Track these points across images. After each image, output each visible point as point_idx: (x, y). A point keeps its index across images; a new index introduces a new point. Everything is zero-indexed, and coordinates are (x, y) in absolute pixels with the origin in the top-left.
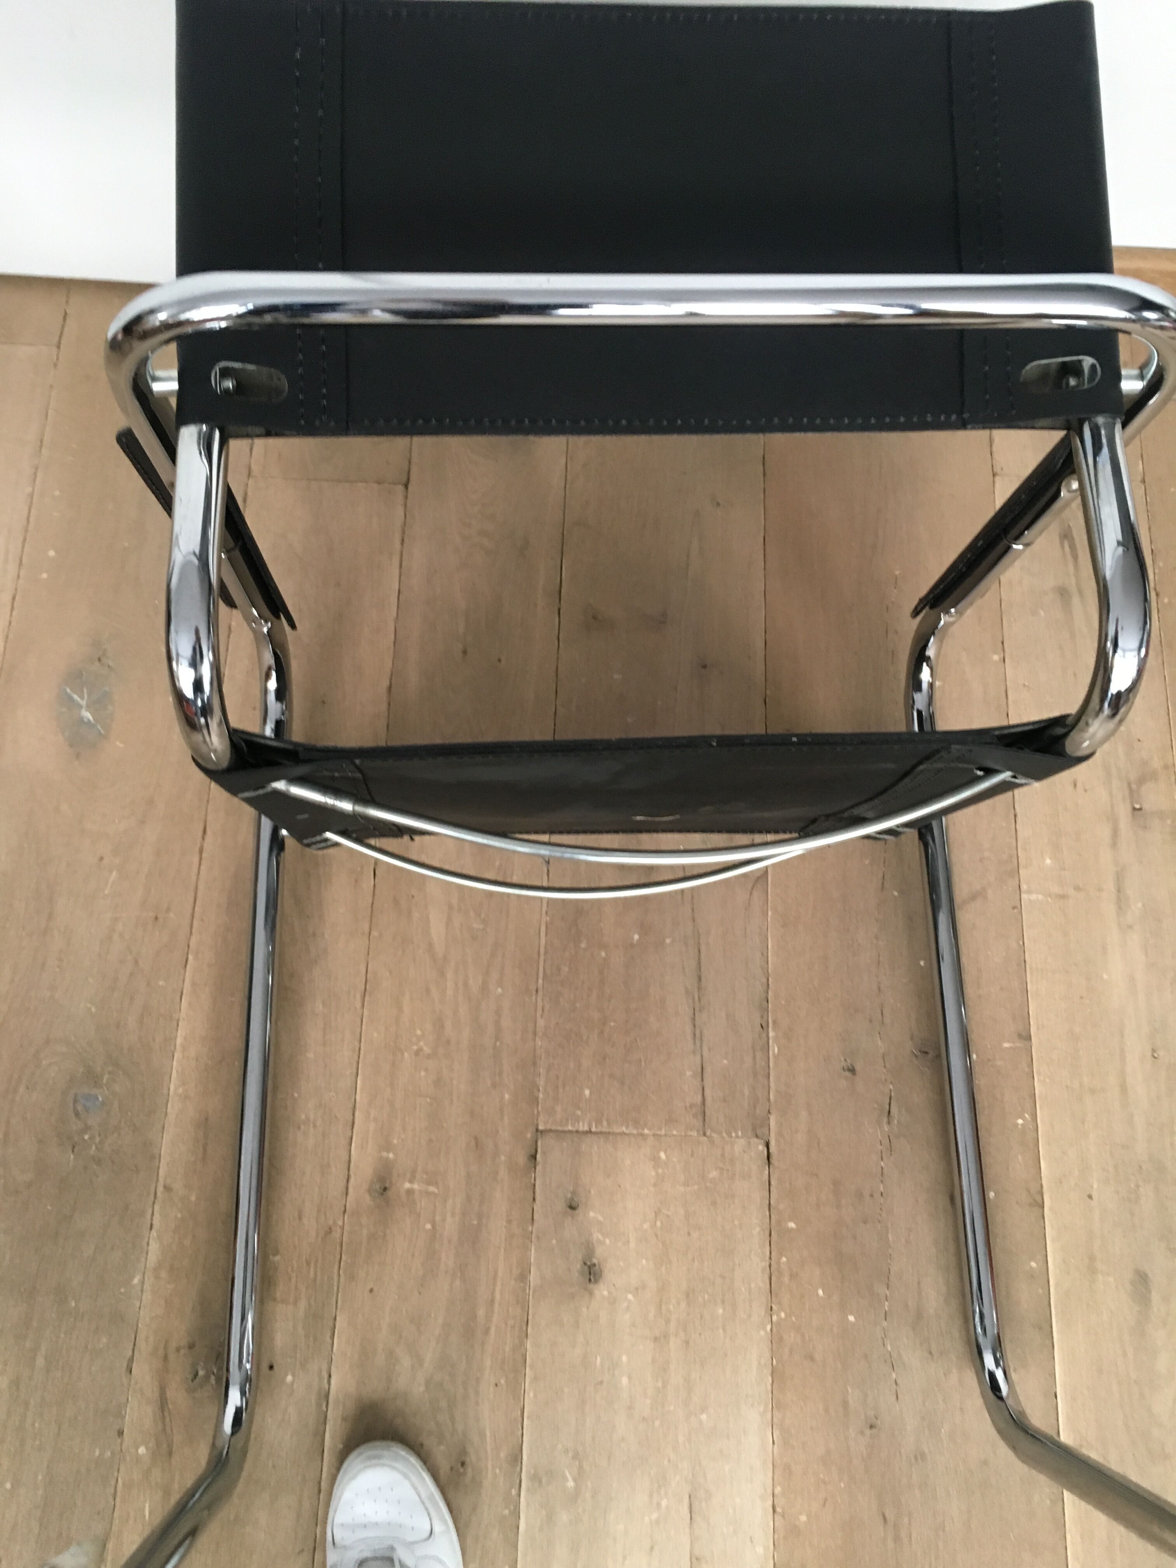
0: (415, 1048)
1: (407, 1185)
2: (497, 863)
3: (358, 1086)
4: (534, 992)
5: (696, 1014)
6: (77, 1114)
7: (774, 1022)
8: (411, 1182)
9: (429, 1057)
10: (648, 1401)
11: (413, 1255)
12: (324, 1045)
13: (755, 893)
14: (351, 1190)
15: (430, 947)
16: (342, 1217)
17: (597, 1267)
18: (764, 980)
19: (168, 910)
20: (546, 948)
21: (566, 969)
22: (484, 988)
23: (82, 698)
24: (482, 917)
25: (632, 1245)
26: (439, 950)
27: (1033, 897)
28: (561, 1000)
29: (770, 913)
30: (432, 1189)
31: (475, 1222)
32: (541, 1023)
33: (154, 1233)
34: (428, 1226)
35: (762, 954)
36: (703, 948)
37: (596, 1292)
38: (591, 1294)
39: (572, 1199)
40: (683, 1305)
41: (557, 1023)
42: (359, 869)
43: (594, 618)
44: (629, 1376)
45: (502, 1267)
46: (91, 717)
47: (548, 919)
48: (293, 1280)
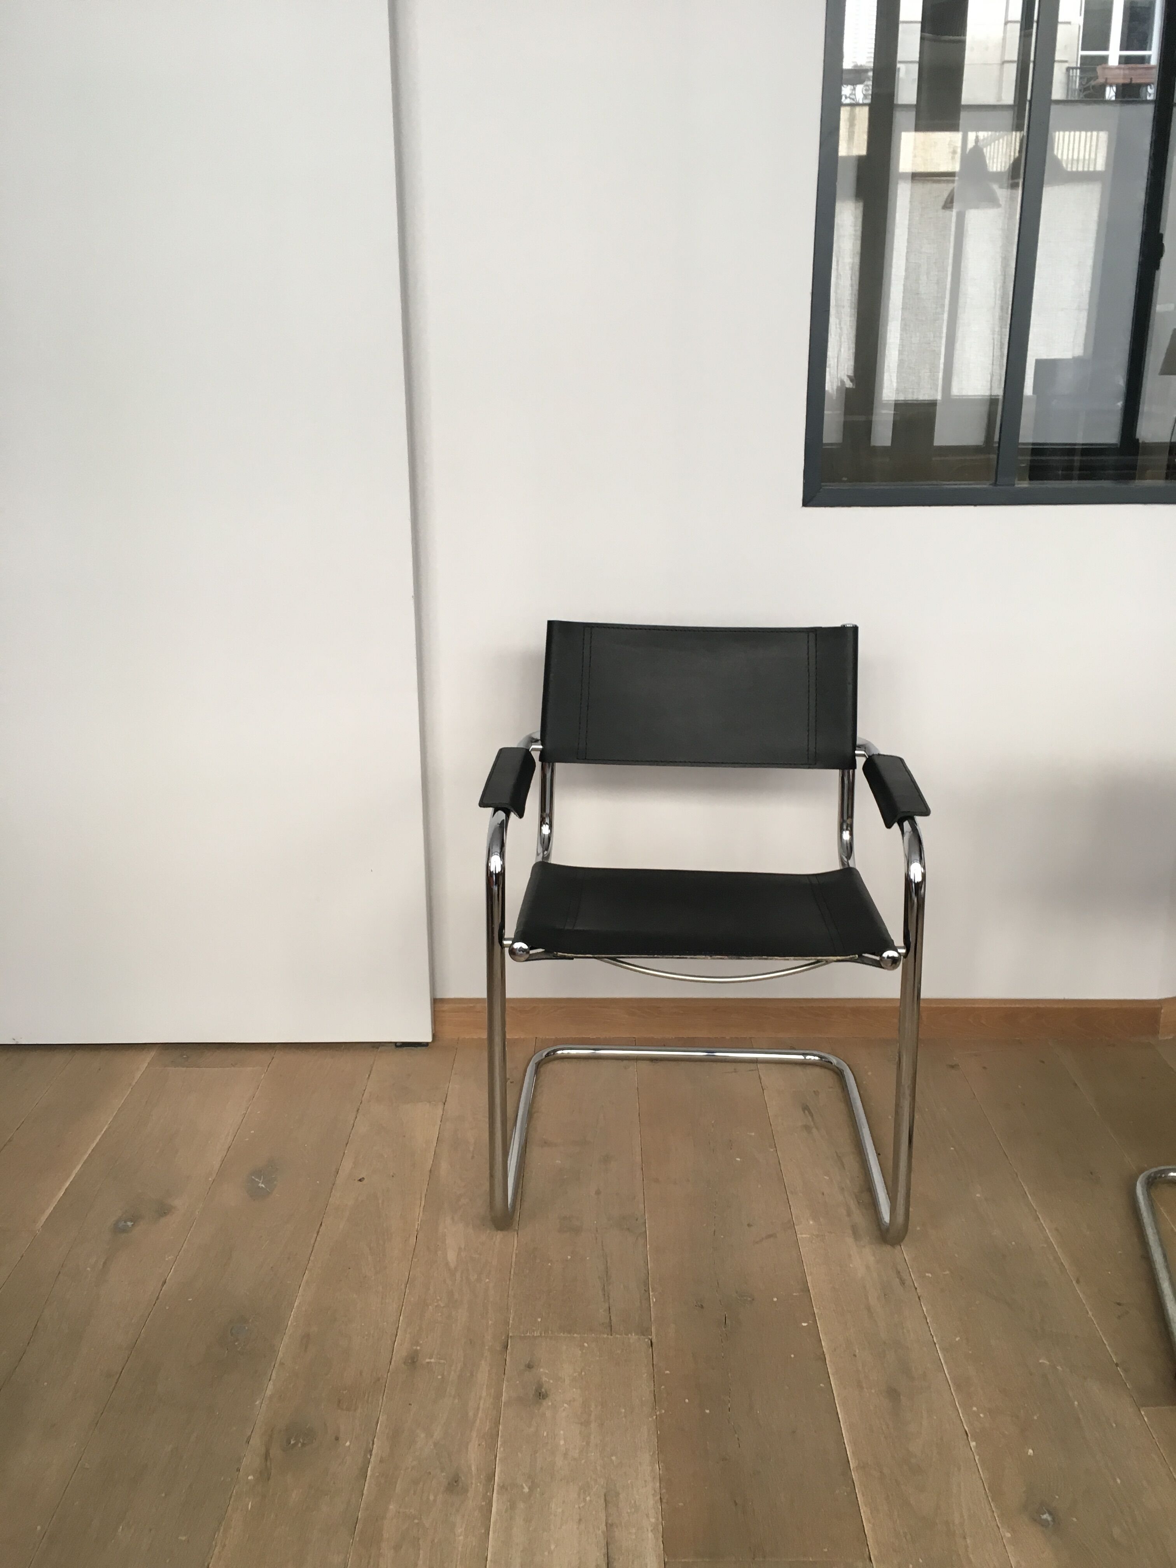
0: (436, 1304)
1: (428, 1360)
4: (508, 1280)
5: (605, 1287)
6: (232, 1334)
7: (652, 1289)
8: (430, 1358)
9: (444, 1307)
10: (577, 1451)
11: (429, 1389)
13: (639, 1239)
14: (392, 1363)
15: (447, 1264)
16: (386, 1374)
17: (544, 1393)
18: (646, 1272)
19: (296, 1254)
20: (515, 1263)
21: (527, 1271)
22: (478, 1280)
23: (260, 1180)
25: (567, 1383)
26: (453, 1266)
27: (804, 1236)
28: (524, 1283)
29: (648, 1246)
31: (469, 1374)
32: (511, 1293)
33: (271, 1382)
34: (440, 1377)
35: (644, 1262)
36: (609, 1261)
37: (544, 1404)
38: (541, 1404)
39: (530, 1364)
40: (600, 1408)
41: (522, 1293)
42: (408, 1236)
43: (545, 1143)
44: (565, 1440)
45: (484, 1394)
46: (264, 1186)
47: (517, 1252)
48: (355, 1401)
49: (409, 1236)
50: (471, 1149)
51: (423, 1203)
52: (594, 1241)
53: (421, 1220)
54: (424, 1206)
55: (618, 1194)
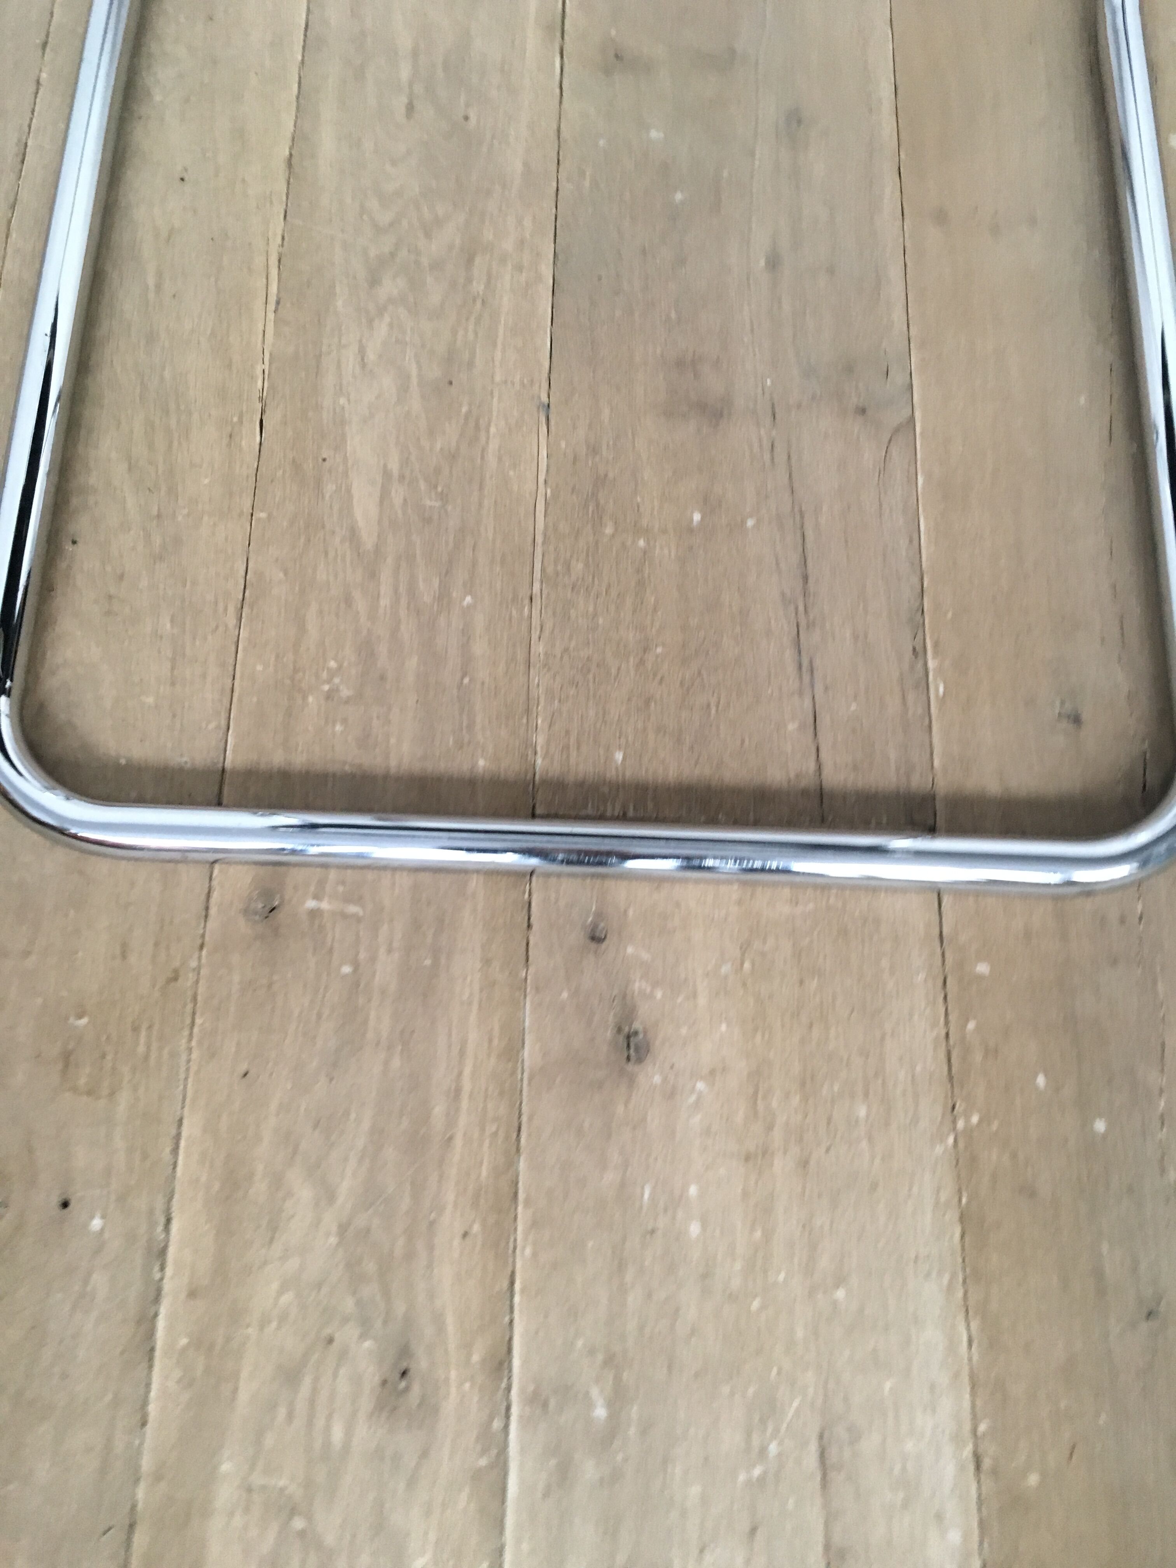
0: (326, 687)
1: (311, 904)
2: (464, 409)
3: (228, 747)
4: (527, 601)
5: (801, 634)
7: (936, 646)
8: (316, 897)
9: (347, 701)
10: (738, 1266)
11: (319, 1016)
12: (173, 684)
13: (893, 449)
14: (213, 911)
15: (353, 535)
16: (196, 955)
17: (641, 1036)
18: (915, 580)
20: (545, 535)
21: (578, 567)
22: (443, 597)
24: (440, 489)
25: (702, 1000)
26: (369, 541)
28: (573, 613)
29: (920, 479)
30: (353, 909)
31: (428, 962)
32: (539, 649)
34: (347, 969)
35: (911, 539)
36: (810, 533)
37: (641, 1079)
38: (632, 1081)
39: (595, 926)
40: (796, 1100)
41: (566, 650)
42: (235, 419)
43: (617, 56)
44: (704, 1227)
45: (473, 1036)
47: (549, 491)
48: (109, 1057)
49: (241, 421)
50: (405, 73)
51: (274, 288)
52: (767, 456)
53: (271, 354)
54: (278, 303)
55: (831, 271)
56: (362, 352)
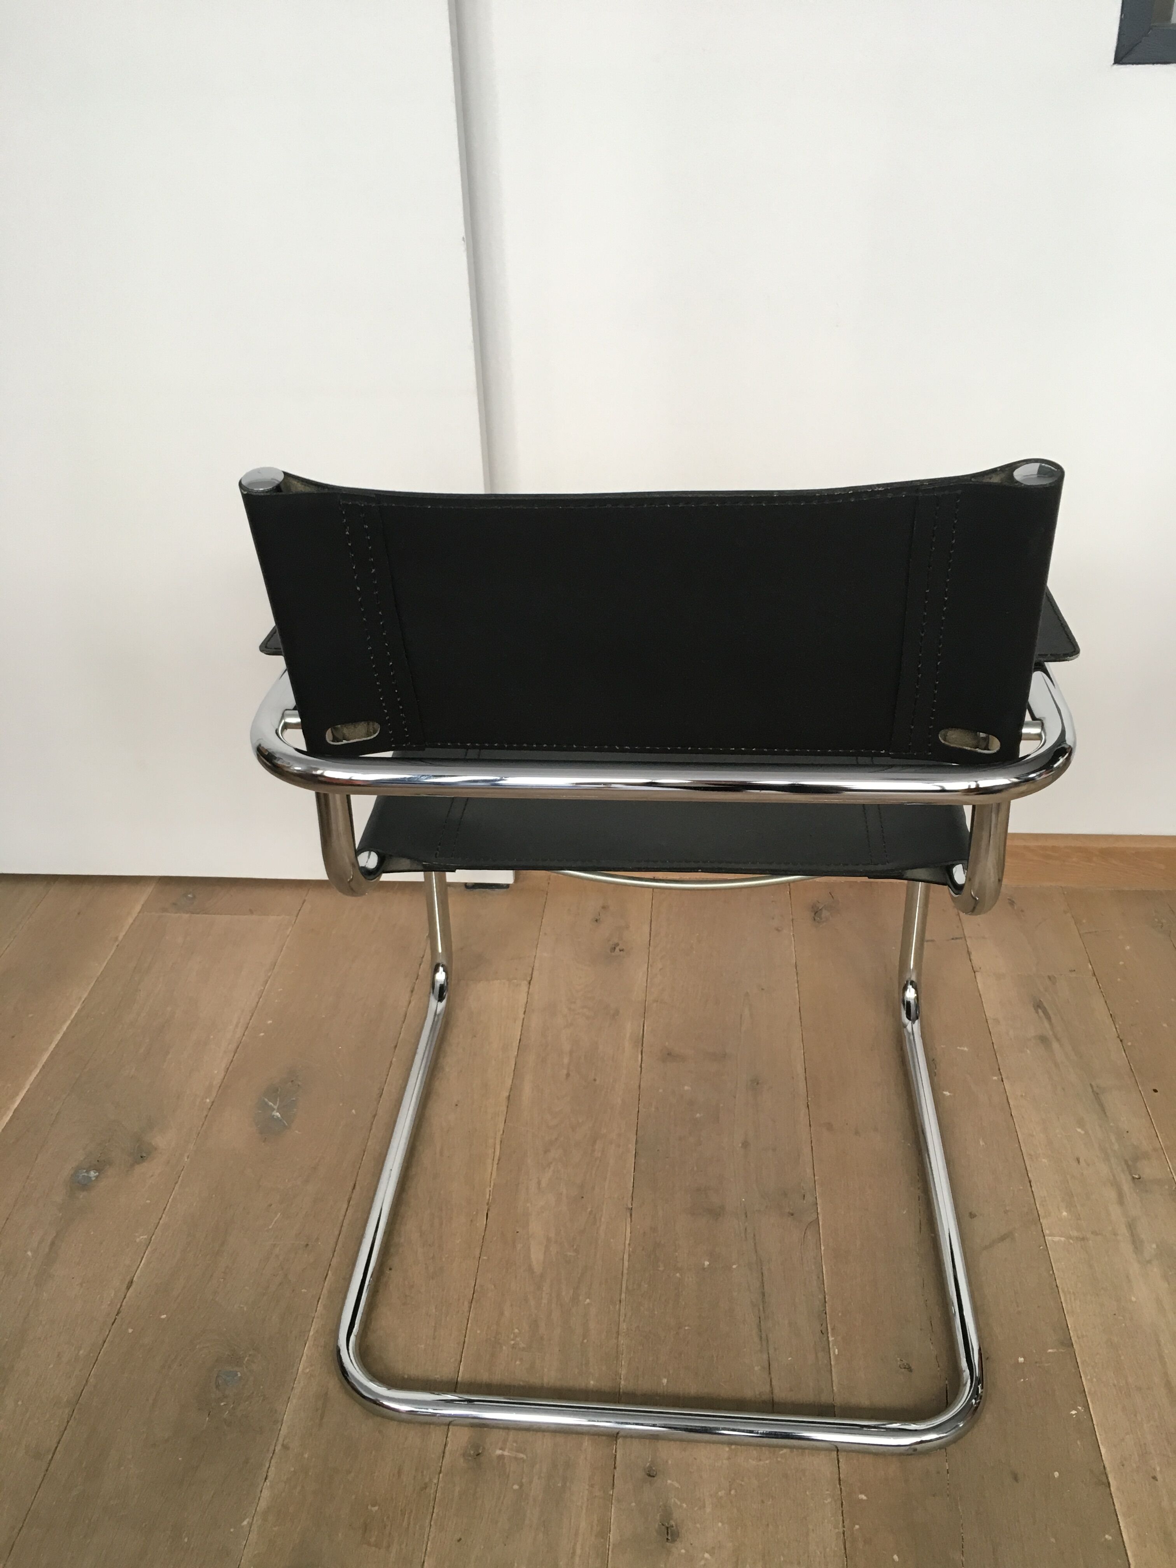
0: (512, 1342)
1: (499, 1452)
2: (589, 1210)
3: (460, 1371)
4: (618, 1302)
5: (761, 1322)
6: (217, 1387)
7: (833, 1329)
8: (501, 1449)
9: (523, 1349)
11: (500, 1511)
12: (434, 1339)
13: (808, 1233)
14: (447, 1454)
15: (530, 1269)
16: (437, 1476)
17: (674, 1528)
18: (821, 1297)
19: (318, 1239)
20: (628, 1270)
21: (645, 1286)
22: (575, 1299)
23: (275, 1104)
24: (575, 1247)
25: (708, 1510)
26: (538, 1271)
27: (1056, 1239)
28: (642, 1308)
29: (823, 1248)
30: (521, 1455)
31: (560, 1485)
32: (624, 1326)
33: (268, 1483)
34: (516, 1487)
35: (818, 1277)
36: (766, 1273)
37: (674, 1550)
38: (669, 1552)
39: (650, 1467)
41: (638, 1327)
42: (474, 1213)
43: (669, 1054)
45: (583, 1524)
46: (279, 1116)
47: (631, 1249)
48: (388, 1528)
49: (477, 1214)
50: (566, 1060)
51: (497, 1153)
52: (743, 1235)
53: (494, 1184)
54: (499, 1160)
55: (774, 1150)
56: (539, 1183)
